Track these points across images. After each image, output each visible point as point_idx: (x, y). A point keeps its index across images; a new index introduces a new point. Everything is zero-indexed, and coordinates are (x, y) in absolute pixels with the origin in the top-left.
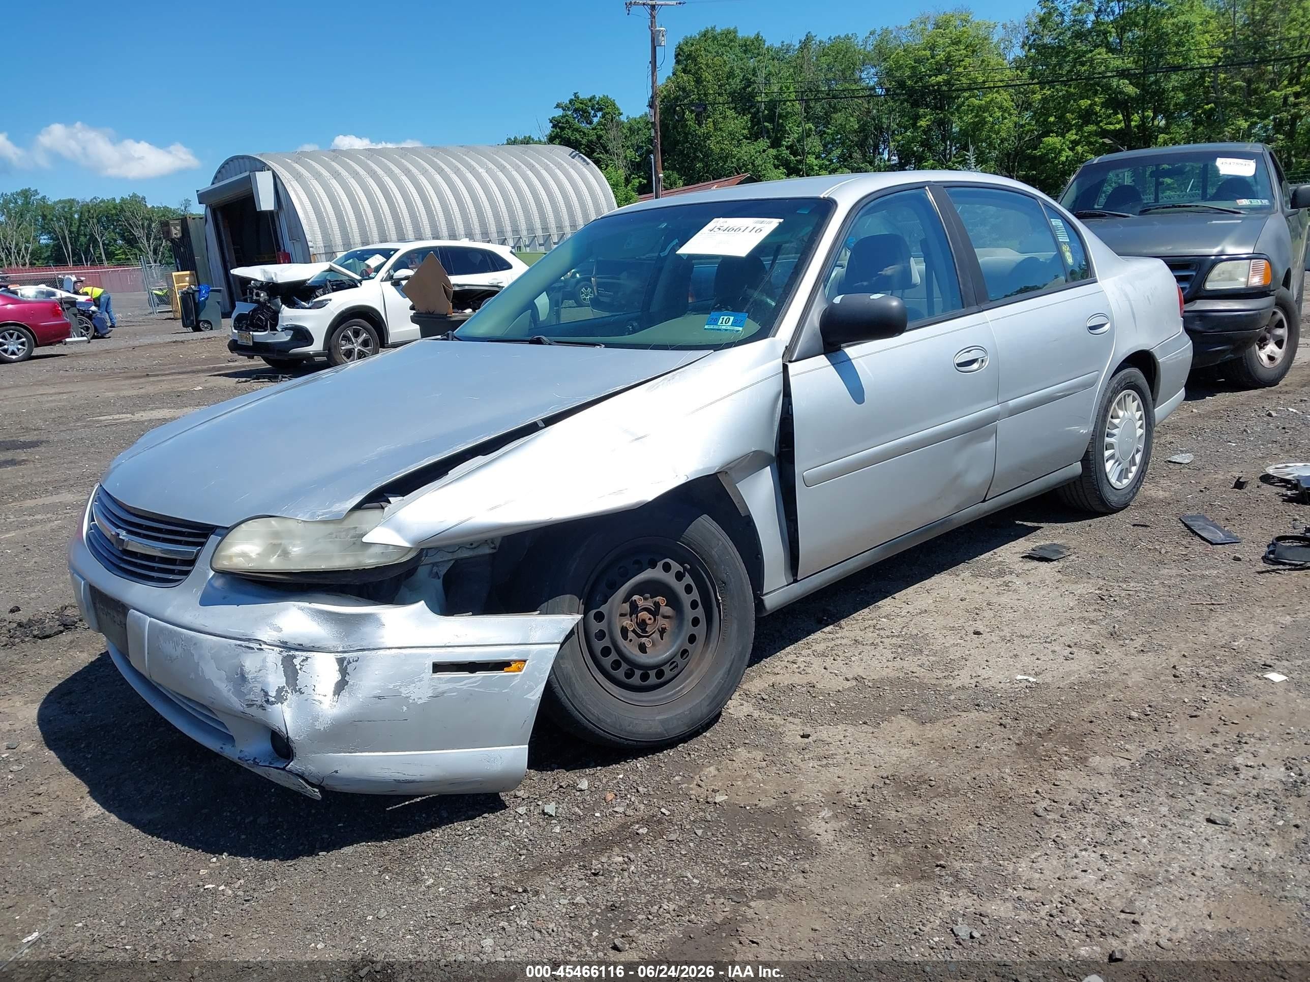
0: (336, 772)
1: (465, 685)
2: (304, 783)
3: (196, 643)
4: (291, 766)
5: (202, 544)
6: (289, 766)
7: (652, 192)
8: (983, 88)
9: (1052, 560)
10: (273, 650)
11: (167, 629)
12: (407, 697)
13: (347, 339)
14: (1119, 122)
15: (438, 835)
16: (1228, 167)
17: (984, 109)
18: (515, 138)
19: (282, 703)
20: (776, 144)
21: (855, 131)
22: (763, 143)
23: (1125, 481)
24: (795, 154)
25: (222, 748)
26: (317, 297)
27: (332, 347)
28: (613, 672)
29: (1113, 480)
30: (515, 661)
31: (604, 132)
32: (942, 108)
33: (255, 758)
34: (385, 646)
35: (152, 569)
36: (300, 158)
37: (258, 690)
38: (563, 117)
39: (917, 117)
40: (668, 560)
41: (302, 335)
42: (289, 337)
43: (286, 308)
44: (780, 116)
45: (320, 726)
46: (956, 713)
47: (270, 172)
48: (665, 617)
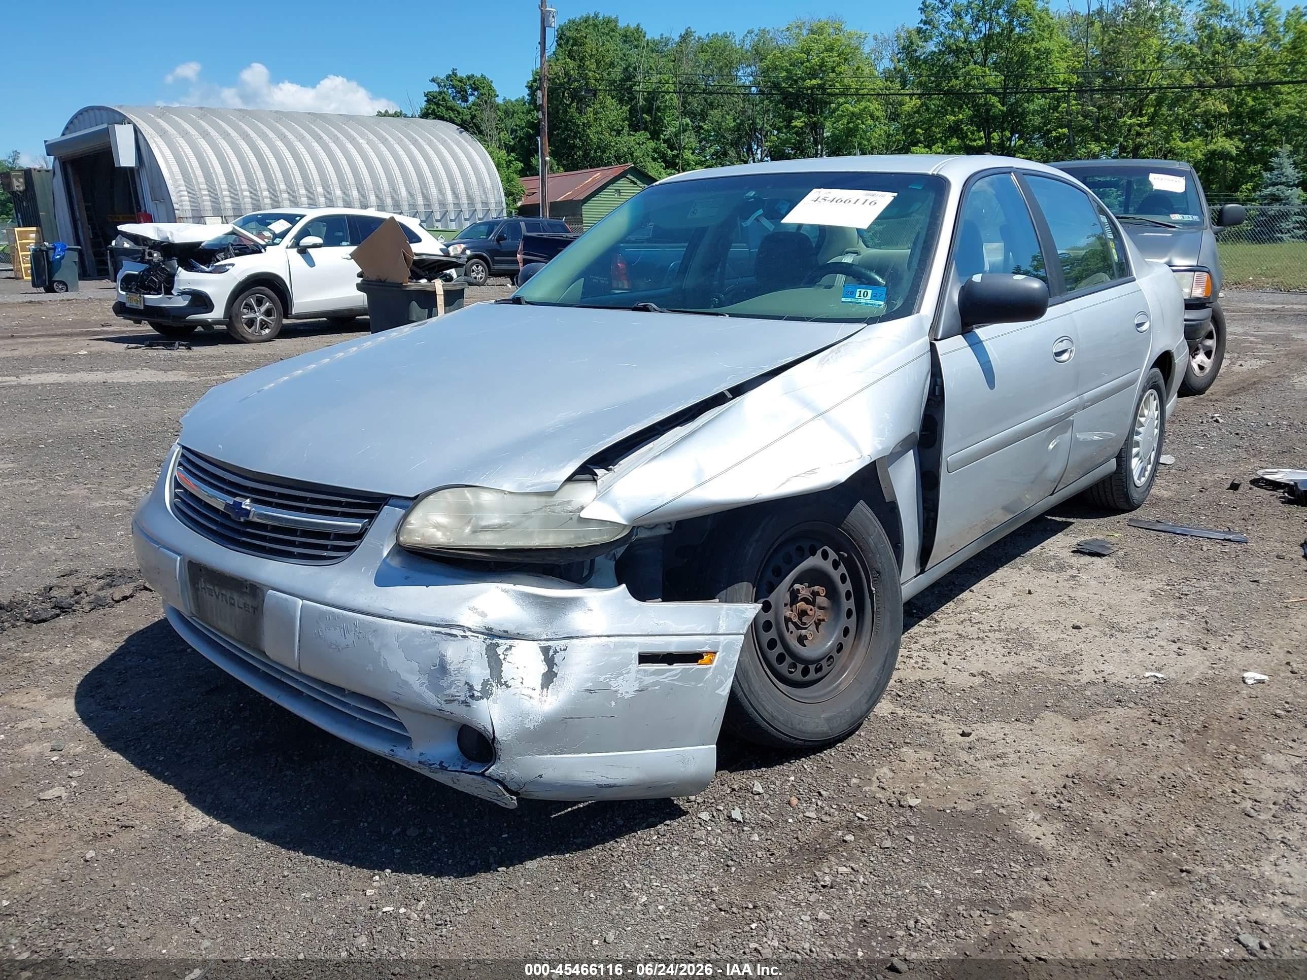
0: (541, 776)
1: (666, 678)
2: (503, 790)
3: (376, 631)
4: (493, 770)
5: (372, 517)
6: (490, 770)
7: (538, 175)
8: (859, 96)
9: (1104, 555)
10: (478, 637)
11: (333, 613)
12: (616, 691)
13: (249, 307)
14: (981, 139)
15: (624, 845)
16: (1161, 182)
17: (859, 116)
18: (386, 112)
19: (488, 699)
20: (655, 136)
21: (730, 130)
22: (642, 136)
23: (1143, 479)
24: (672, 148)
25: (392, 751)
26: (218, 261)
27: (234, 315)
28: (778, 666)
29: (1136, 478)
30: (707, 653)
31: (479, 112)
32: (814, 112)
33: (442, 762)
34: (594, 634)
35: (292, 544)
36: (163, 113)
37: (461, 684)
38: (440, 93)
39: (790, 119)
40: (826, 547)
41: (201, 301)
42: (187, 302)
43: (183, 271)
44: (658, 109)
45: (530, 725)
46: (1100, 709)
47: (131, 126)
48: (820, 608)
